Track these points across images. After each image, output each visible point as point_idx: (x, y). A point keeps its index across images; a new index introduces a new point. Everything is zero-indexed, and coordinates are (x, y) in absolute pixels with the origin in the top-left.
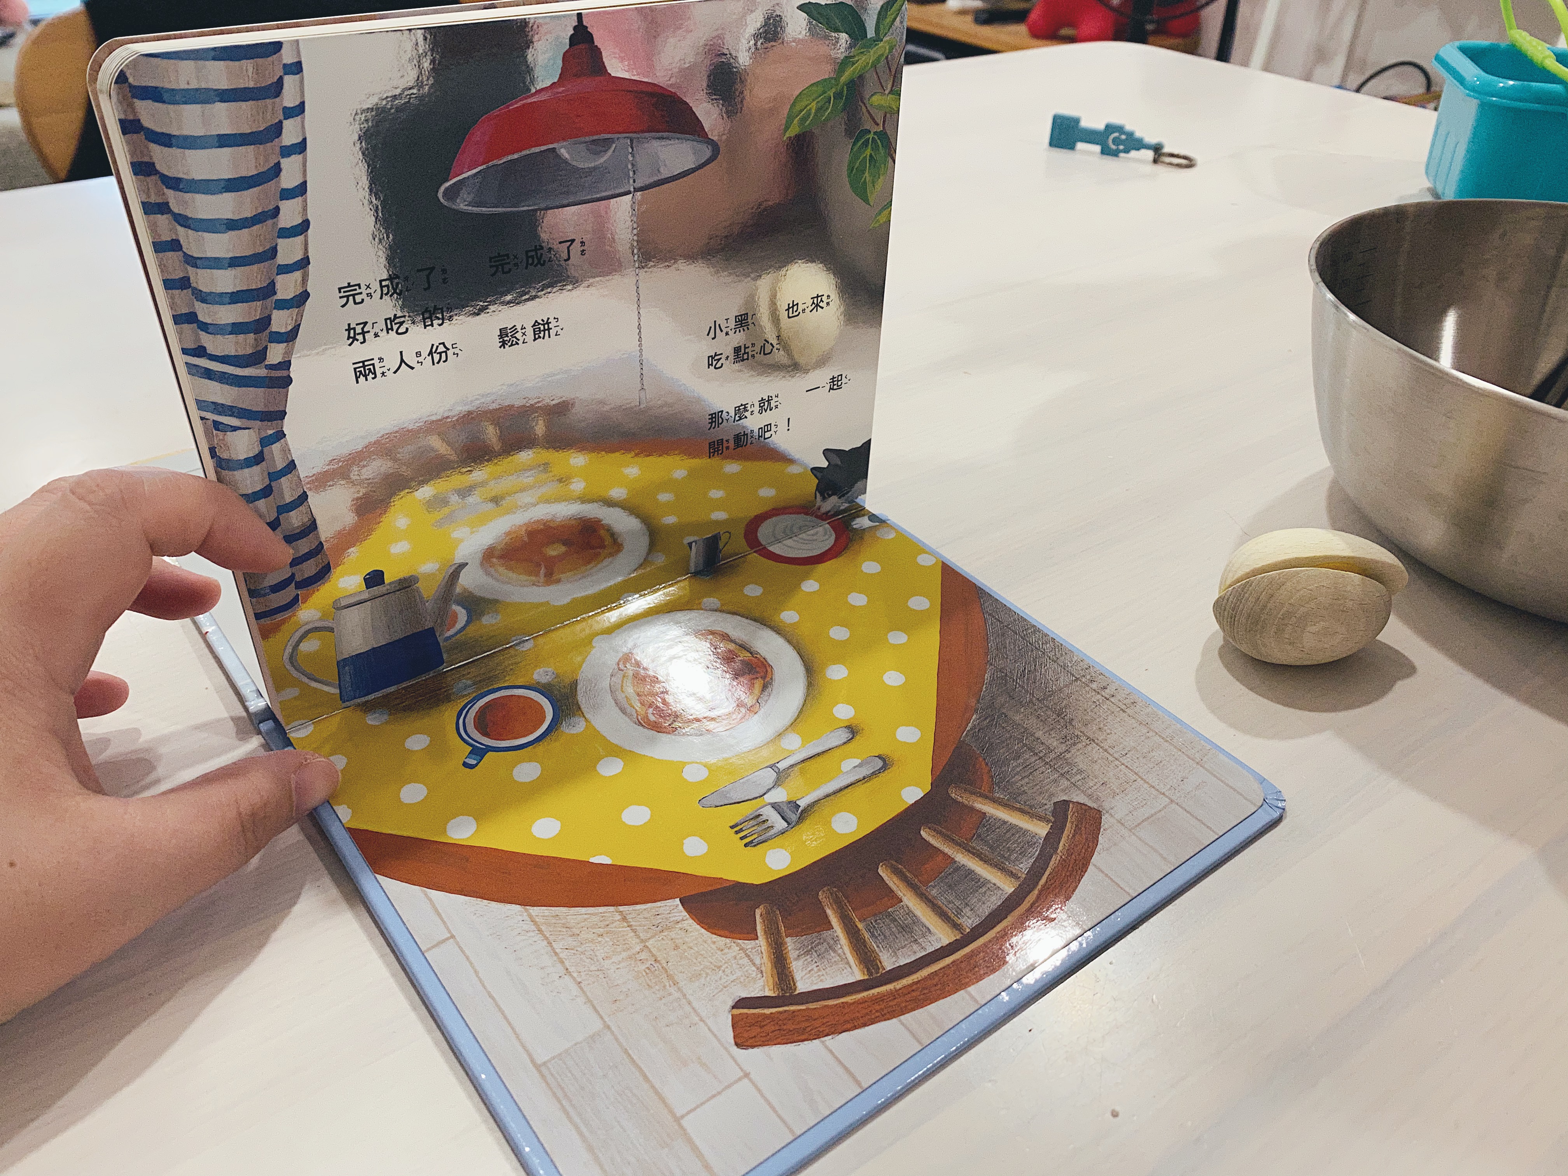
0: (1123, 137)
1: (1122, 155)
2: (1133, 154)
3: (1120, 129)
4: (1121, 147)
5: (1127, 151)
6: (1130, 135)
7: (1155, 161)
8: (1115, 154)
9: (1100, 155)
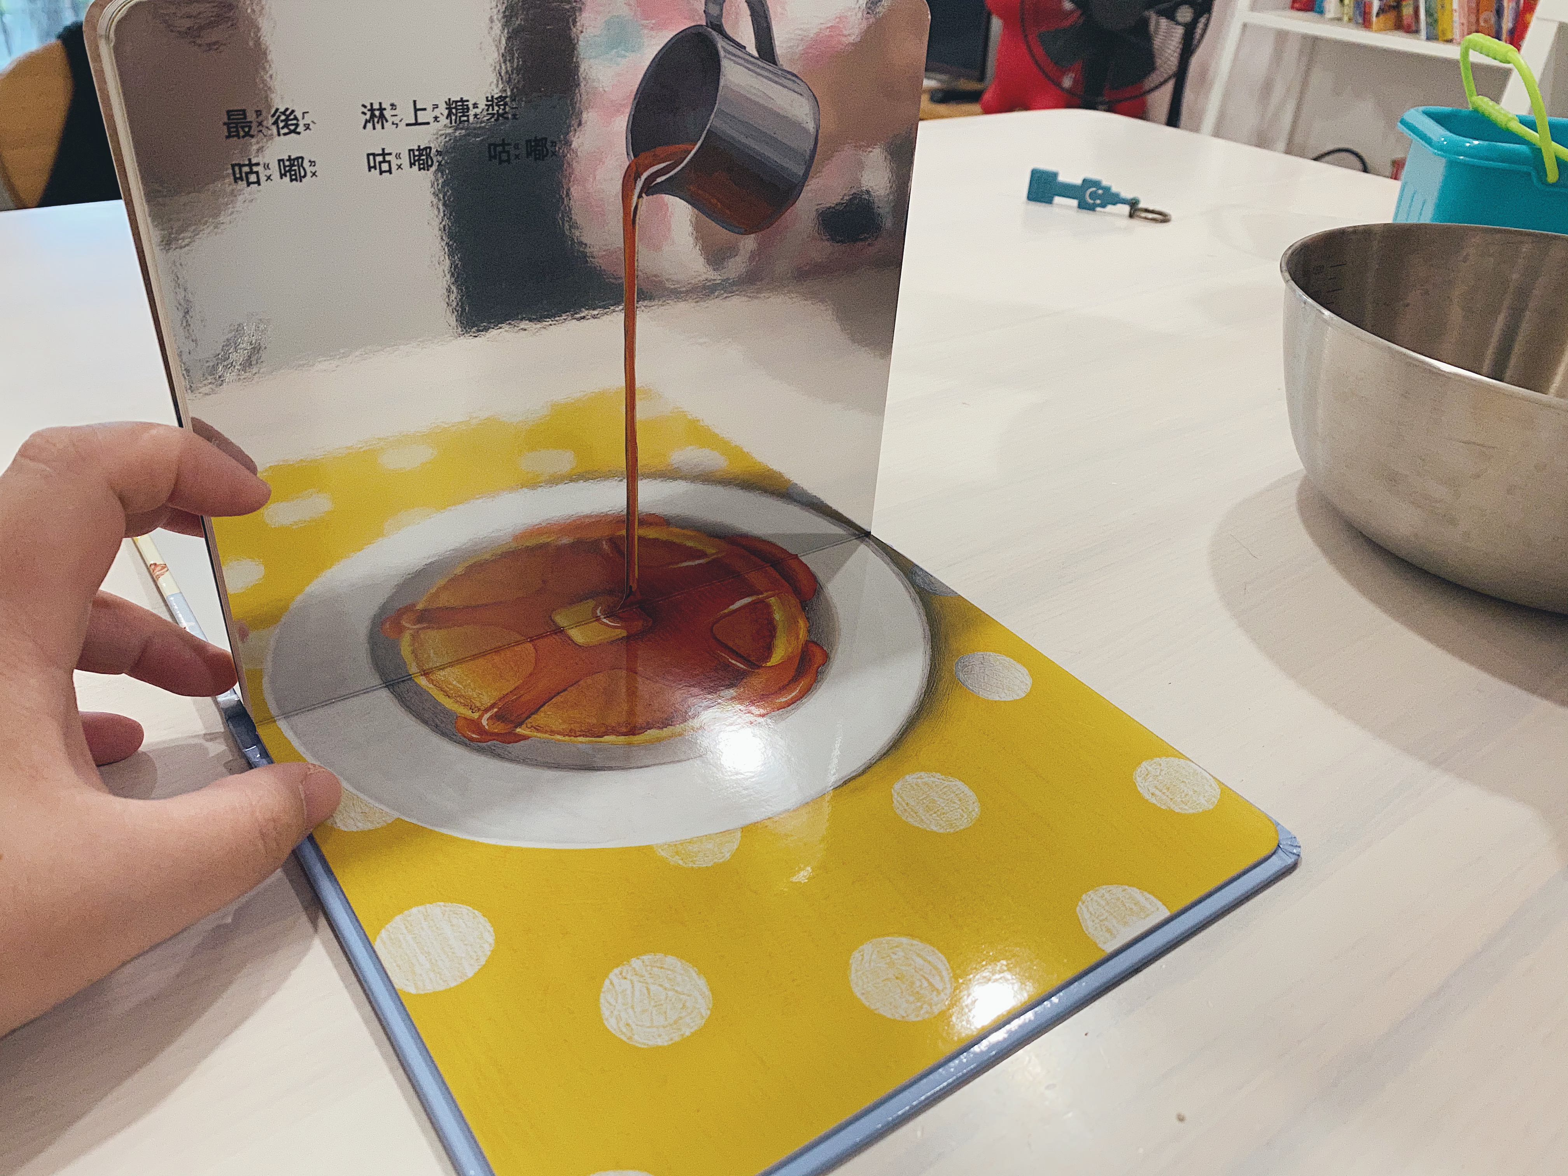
0: (1100, 192)
1: (1098, 209)
2: (1110, 208)
3: (1096, 184)
4: (1098, 202)
5: (1103, 206)
6: (1107, 189)
7: (1131, 216)
8: (1092, 208)
9: (1076, 209)
